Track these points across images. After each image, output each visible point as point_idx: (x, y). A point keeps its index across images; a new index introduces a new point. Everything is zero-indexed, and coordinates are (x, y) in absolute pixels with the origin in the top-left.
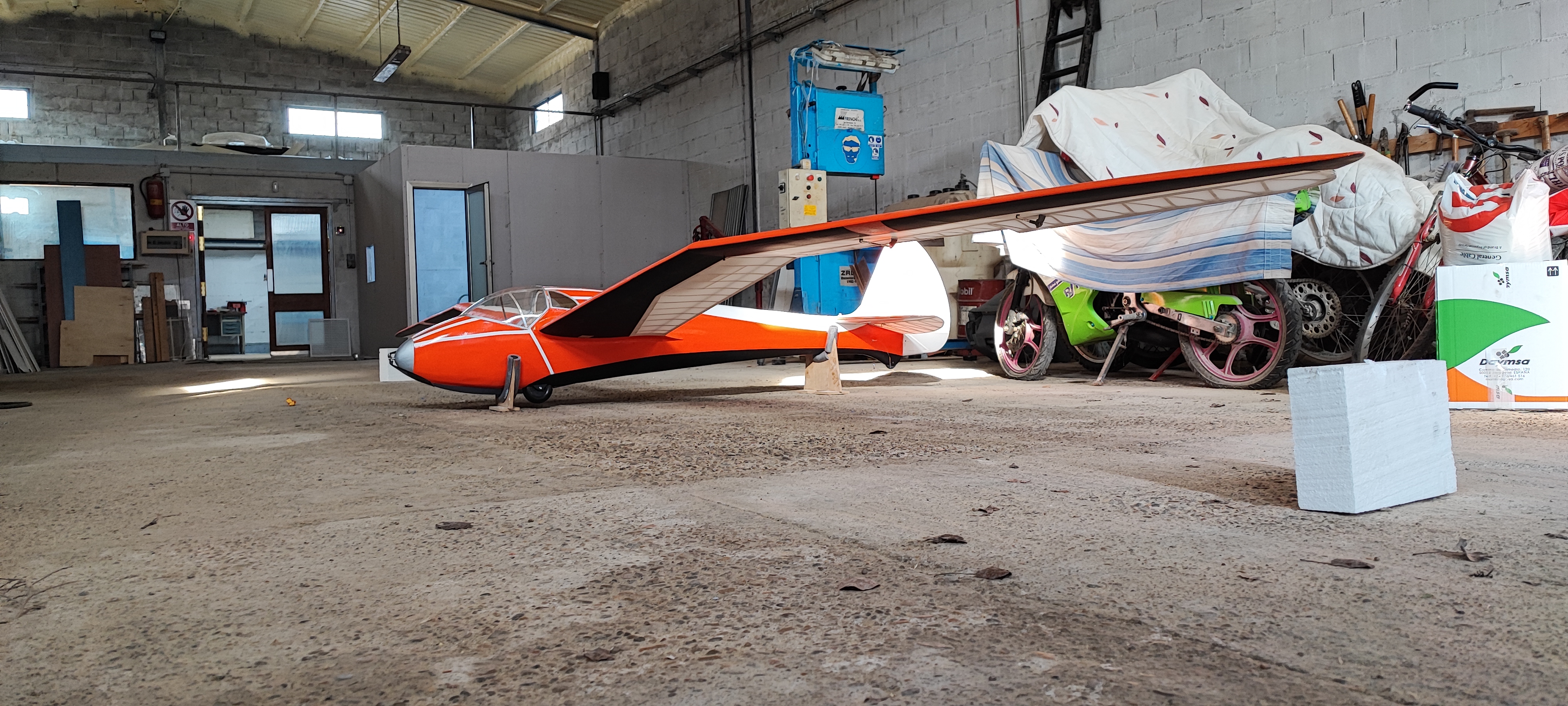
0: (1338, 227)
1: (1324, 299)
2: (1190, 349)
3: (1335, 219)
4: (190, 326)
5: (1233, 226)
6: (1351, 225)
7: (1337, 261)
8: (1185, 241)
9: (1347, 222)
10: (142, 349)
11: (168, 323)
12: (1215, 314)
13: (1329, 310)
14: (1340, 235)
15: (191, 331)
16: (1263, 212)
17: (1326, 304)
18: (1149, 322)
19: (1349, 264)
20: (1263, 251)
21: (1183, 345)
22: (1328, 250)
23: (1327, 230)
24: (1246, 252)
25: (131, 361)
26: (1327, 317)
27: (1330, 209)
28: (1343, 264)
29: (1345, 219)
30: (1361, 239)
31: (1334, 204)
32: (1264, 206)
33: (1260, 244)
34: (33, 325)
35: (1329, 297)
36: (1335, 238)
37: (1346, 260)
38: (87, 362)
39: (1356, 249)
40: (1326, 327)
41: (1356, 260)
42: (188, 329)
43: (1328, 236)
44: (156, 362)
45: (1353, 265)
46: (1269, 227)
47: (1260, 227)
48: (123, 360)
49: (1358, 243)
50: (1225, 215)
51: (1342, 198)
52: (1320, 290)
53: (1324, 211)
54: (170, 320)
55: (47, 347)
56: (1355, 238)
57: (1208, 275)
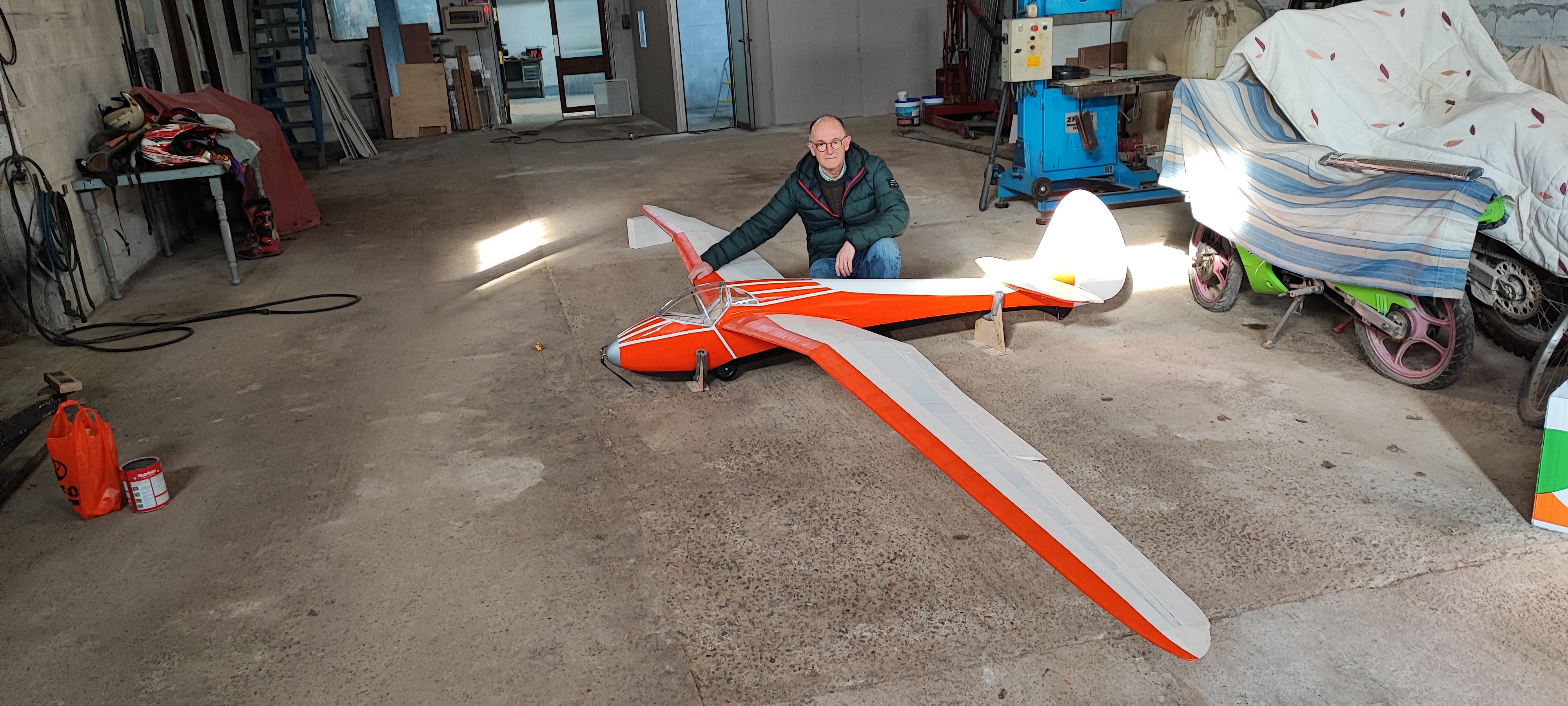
0: (1542, 226)
1: (1527, 283)
2: (1363, 331)
3: (1541, 216)
4: (494, 94)
5: (1410, 235)
6: (1554, 228)
7: (1537, 260)
8: (1362, 235)
9: (1550, 224)
10: (457, 117)
11: (475, 93)
12: (1386, 310)
13: (1530, 296)
14: (1542, 234)
15: (495, 99)
16: (1441, 228)
17: (1528, 289)
18: (1326, 295)
19: (1546, 267)
20: (1436, 269)
21: (1357, 326)
22: (1530, 244)
23: (1532, 223)
24: (1418, 265)
25: (449, 131)
26: (1527, 301)
27: (1538, 203)
28: (1541, 264)
29: (1549, 220)
30: (1560, 246)
31: (1542, 199)
32: (1444, 222)
33: (1434, 261)
34: (368, 100)
35: (1531, 283)
36: (1537, 235)
37: (1545, 262)
38: (415, 134)
39: (1556, 255)
40: (1525, 310)
41: (1554, 267)
42: (492, 96)
43: (1532, 229)
44: (469, 129)
45: (1551, 269)
46: (1446, 245)
47: (1437, 243)
48: (443, 130)
49: (1558, 248)
50: (1405, 220)
51: (1550, 197)
52: (1523, 273)
53: (1532, 203)
54: (477, 90)
55: (381, 121)
56: (1556, 242)
57: (1380, 277)
